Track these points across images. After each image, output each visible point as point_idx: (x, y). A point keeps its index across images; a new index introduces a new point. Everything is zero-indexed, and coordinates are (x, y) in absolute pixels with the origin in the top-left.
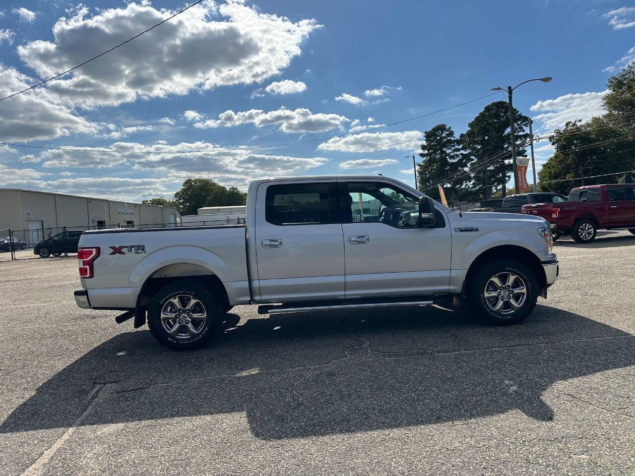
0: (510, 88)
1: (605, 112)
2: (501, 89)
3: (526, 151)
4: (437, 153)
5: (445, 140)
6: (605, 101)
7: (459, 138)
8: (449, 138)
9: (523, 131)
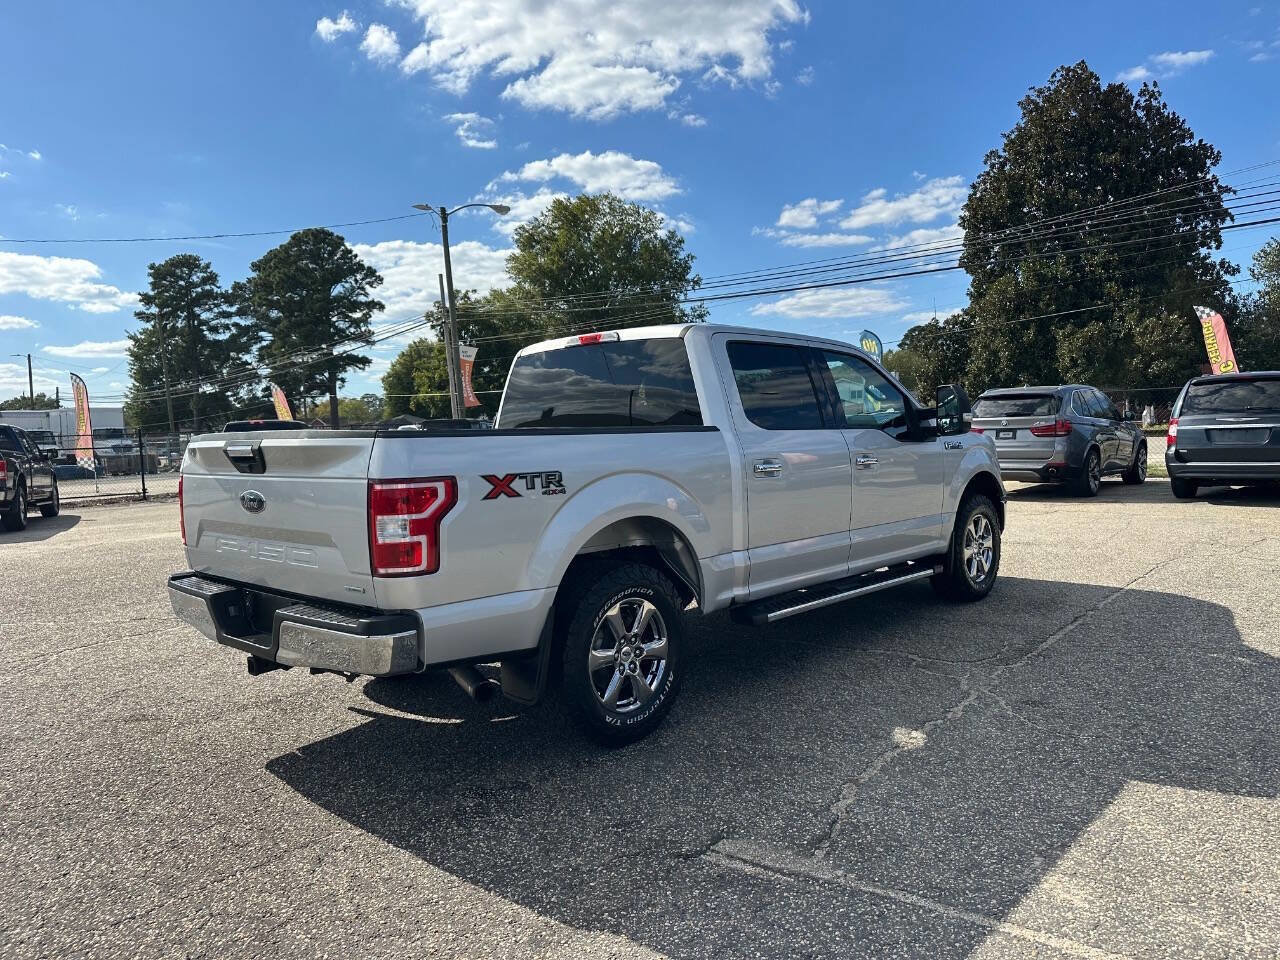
0: (443, 210)
1: (512, 284)
2: (430, 208)
4: (179, 317)
5: (199, 290)
6: (509, 265)
7: (230, 291)
8: (208, 287)
9: (366, 295)
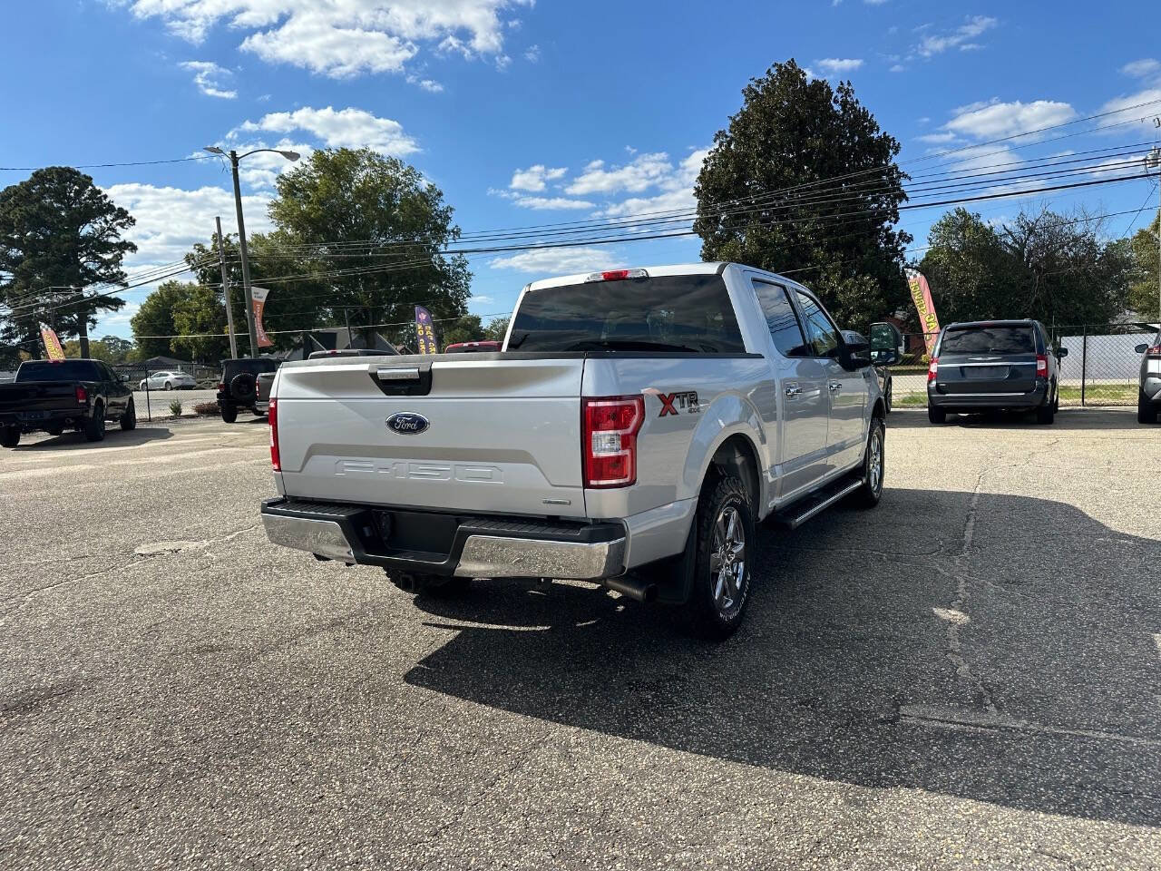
0: (233, 154)
1: (275, 229)
3: (126, 275)
6: (271, 211)
